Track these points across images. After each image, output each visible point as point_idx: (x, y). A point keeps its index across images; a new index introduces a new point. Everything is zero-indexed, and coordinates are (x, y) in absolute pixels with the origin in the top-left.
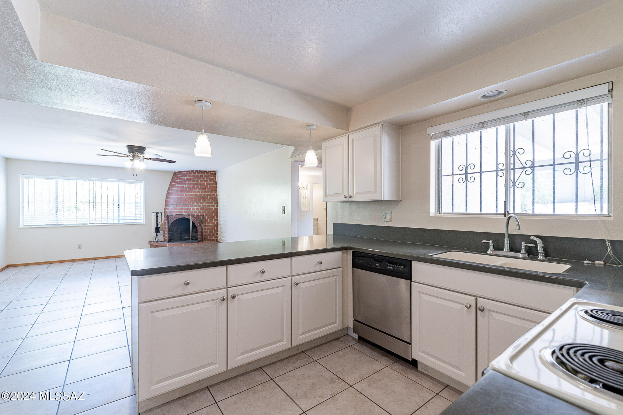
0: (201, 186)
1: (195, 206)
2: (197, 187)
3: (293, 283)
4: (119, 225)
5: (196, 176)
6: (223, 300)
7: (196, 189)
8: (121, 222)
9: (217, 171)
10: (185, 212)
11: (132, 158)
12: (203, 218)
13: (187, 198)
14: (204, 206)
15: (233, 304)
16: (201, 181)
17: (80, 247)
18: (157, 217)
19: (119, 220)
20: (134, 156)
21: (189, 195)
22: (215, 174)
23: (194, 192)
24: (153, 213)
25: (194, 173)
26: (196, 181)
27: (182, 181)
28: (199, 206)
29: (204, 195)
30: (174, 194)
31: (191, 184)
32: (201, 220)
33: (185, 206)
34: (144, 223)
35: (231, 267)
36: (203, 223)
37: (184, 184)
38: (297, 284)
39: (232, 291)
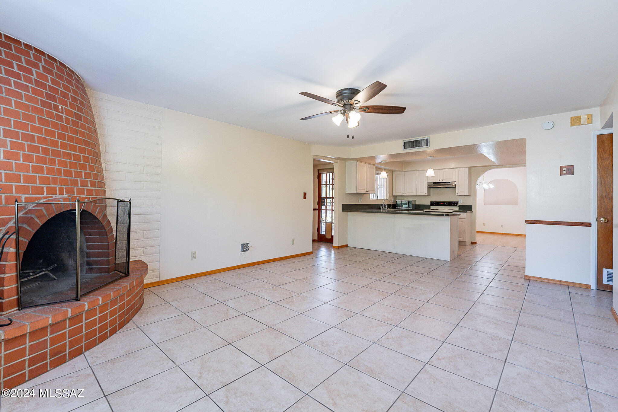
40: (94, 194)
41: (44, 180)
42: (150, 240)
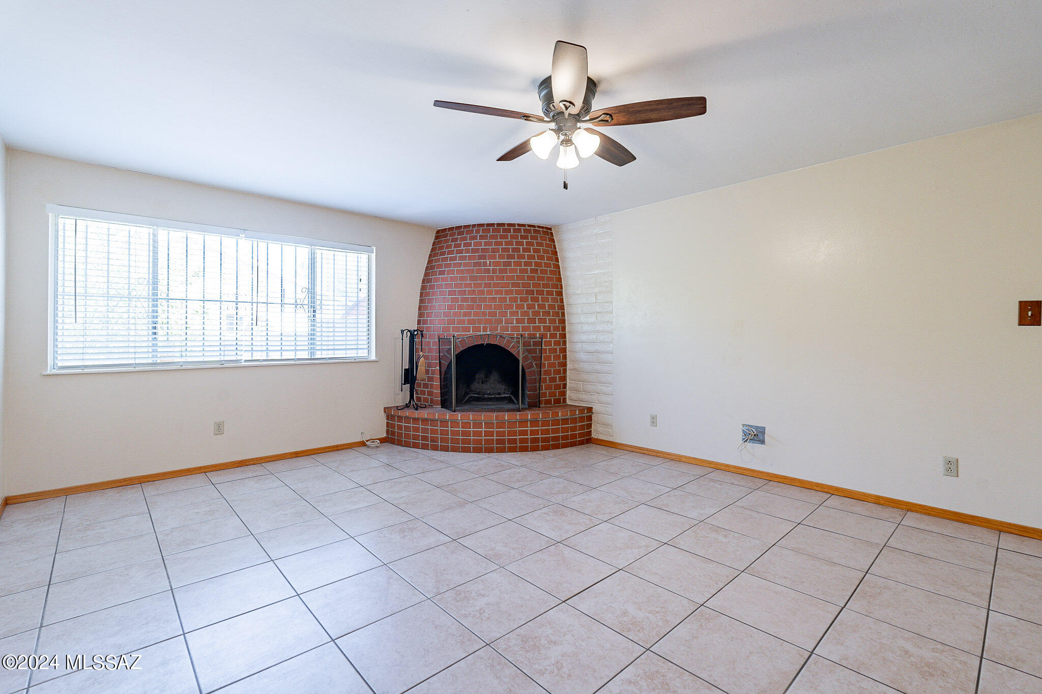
0: (526, 264)
1: (512, 314)
2: (516, 264)
4: (313, 363)
5: (513, 237)
7: (514, 271)
8: (318, 355)
9: (557, 226)
10: (485, 329)
12: (535, 344)
13: (490, 293)
14: (536, 313)
16: (525, 250)
17: (219, 428)
18: (411, 342)
19: (312, 350)
21: (496, 285)
22: (552, 234)
23: (509, 278)
24: (401, 331)
25: (505, 230)
26: (514, 250)
27: (477, 251)
28: (525, 314)
29: (535, 285)
31: (501, 257)
33: (484, 314)
34: (373, 357)
37: (480, 257)
40: (521, 330)
41: (470, 322)
42: (604, 386)
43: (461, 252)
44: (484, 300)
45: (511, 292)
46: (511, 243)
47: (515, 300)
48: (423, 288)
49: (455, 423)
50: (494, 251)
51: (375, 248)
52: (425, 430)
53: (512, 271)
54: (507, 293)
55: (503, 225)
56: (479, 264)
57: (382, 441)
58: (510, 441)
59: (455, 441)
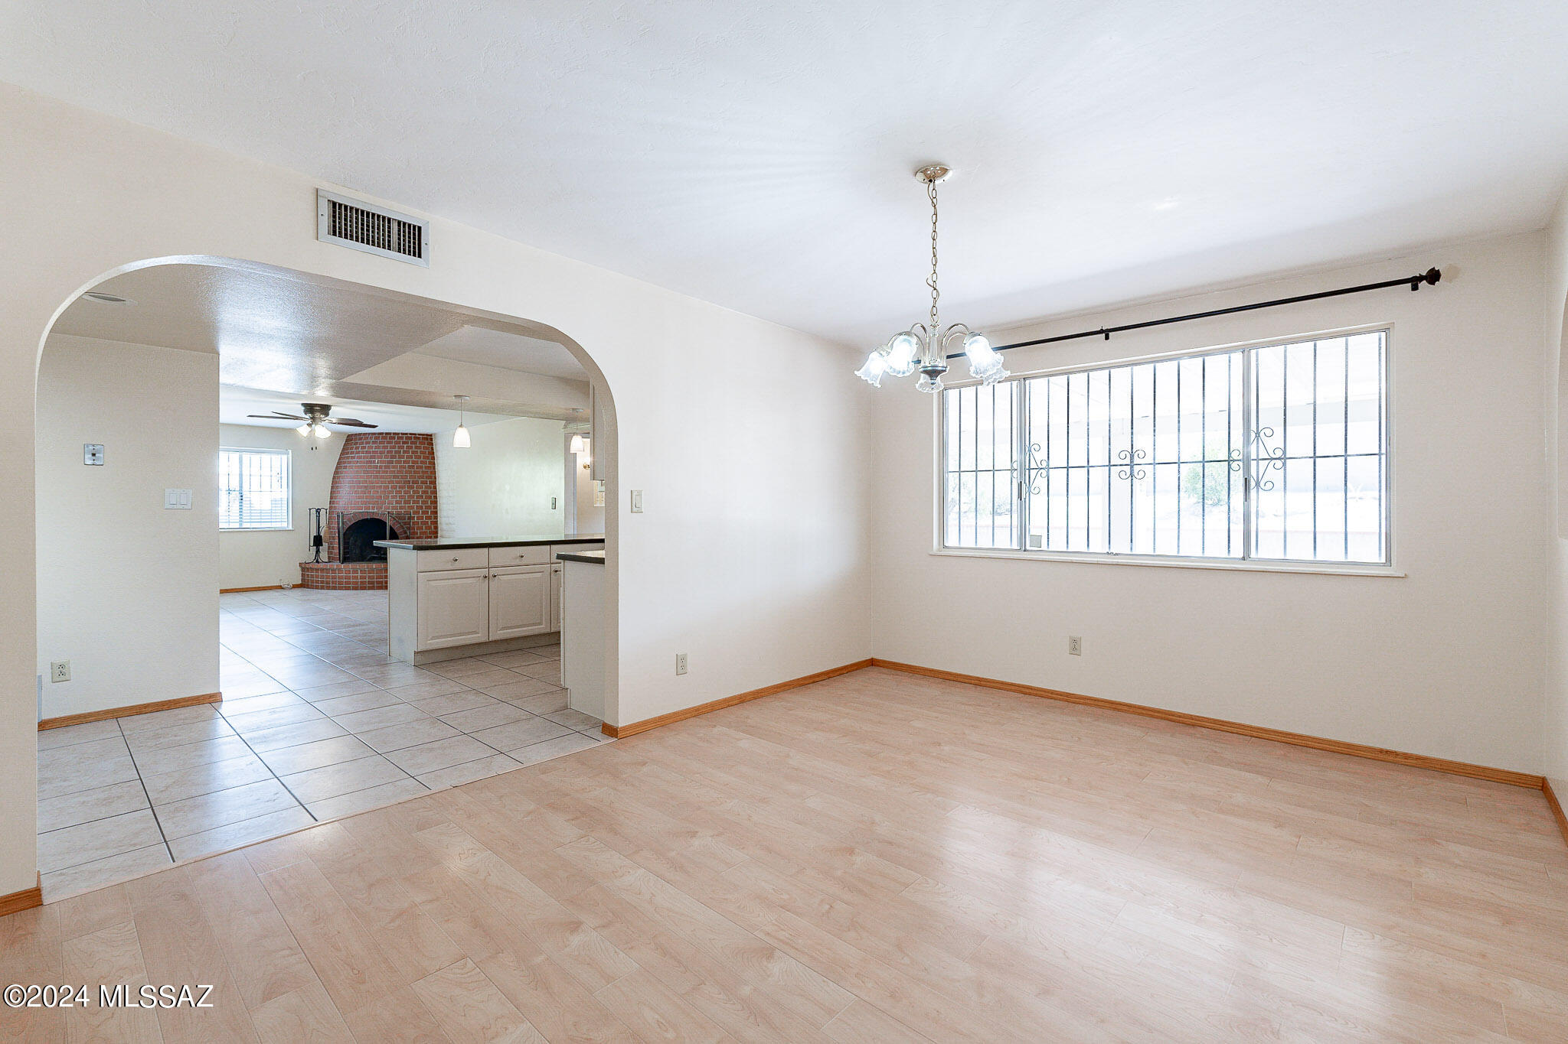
0: (405, 462)
1: (393, 497)
2: (397, 462)
3: (552, 570)
4: (241, 531)
5: (396, 443)
6: (486, 577)
7: (396, 467)
8: (245, 525)
9: (435, 434)
10: (373, 508)
11: (309, 422)
12: (409, 518)
13: (377, 482)
14: (410, 497)
15: (494, 583)
16: (404, 452)
18: (318, 517)
19: (241, 522)
20: (313, 419)
21: (382, 477)
22: (431, 439)
23: (391, 472)
24: (310, 509)
25: (391, 438)
26: (396, 452)
27: (369, 452)
28: (402, 497)
29: (411, 477)
30: (349, 475)
31: (386, 457)
32: (405, 523)
33: (373, 497)
34: (291, 528)
35: (491, 549)
36: (409, 528)
37: (372, 457)
38: (556, 571)
39: (493, 571)
43: (358, 453)
44: (373, 487)
45: (392, 482)
46: (394, 447)
47: (395, 487)
48: (334, 478)
49: (340, 570)
50: (381, 453)
51: (290, 451)
52: (322, 577)
53: (394, 467)
54: (389, 482)
55: (390, 434)
56: (370, 462)
57: (295, 586)
58: (378, 582)
59: (340, 583)
